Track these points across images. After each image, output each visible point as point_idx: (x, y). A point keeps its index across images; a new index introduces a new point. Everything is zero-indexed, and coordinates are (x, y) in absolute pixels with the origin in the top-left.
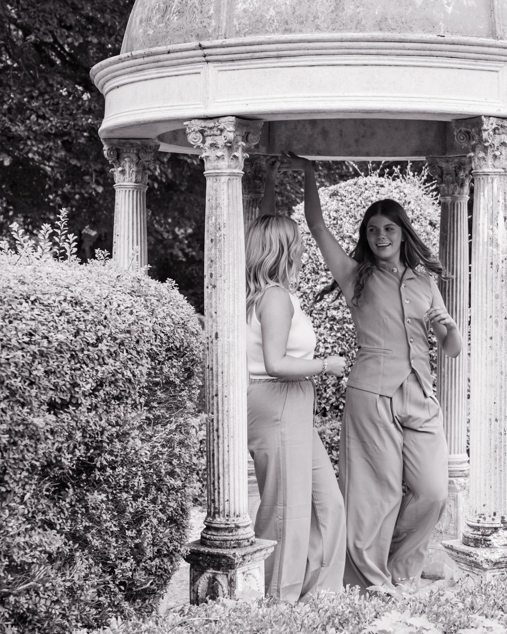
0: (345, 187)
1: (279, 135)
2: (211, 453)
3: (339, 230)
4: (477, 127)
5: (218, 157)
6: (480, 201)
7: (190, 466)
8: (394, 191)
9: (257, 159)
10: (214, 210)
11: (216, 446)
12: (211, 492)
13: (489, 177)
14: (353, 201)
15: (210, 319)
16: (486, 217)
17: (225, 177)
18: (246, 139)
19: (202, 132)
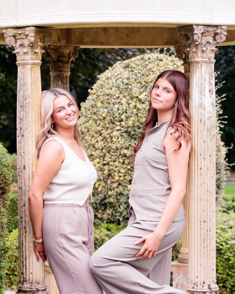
0: (134, 61)
1: (74, 32)
2: (21, 243)
3: (129, 92)
4: (191, 31)
5: (25, 53)
6: (193, 80)
7: (5, 249)
8: (170, 64)
9: (59, 48)
10: (22, 87)
11: (24, 238)
12: (21, 268)
13: (199, 64)
14: (140, 71)
15: (20, 157)
16: (197, 90)
17: (29, 66)
18: (43, 40)
19: (14, 36)
